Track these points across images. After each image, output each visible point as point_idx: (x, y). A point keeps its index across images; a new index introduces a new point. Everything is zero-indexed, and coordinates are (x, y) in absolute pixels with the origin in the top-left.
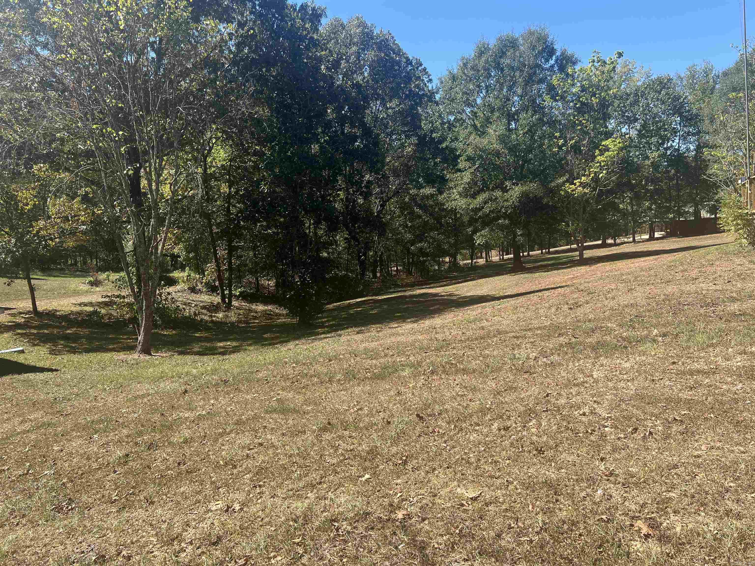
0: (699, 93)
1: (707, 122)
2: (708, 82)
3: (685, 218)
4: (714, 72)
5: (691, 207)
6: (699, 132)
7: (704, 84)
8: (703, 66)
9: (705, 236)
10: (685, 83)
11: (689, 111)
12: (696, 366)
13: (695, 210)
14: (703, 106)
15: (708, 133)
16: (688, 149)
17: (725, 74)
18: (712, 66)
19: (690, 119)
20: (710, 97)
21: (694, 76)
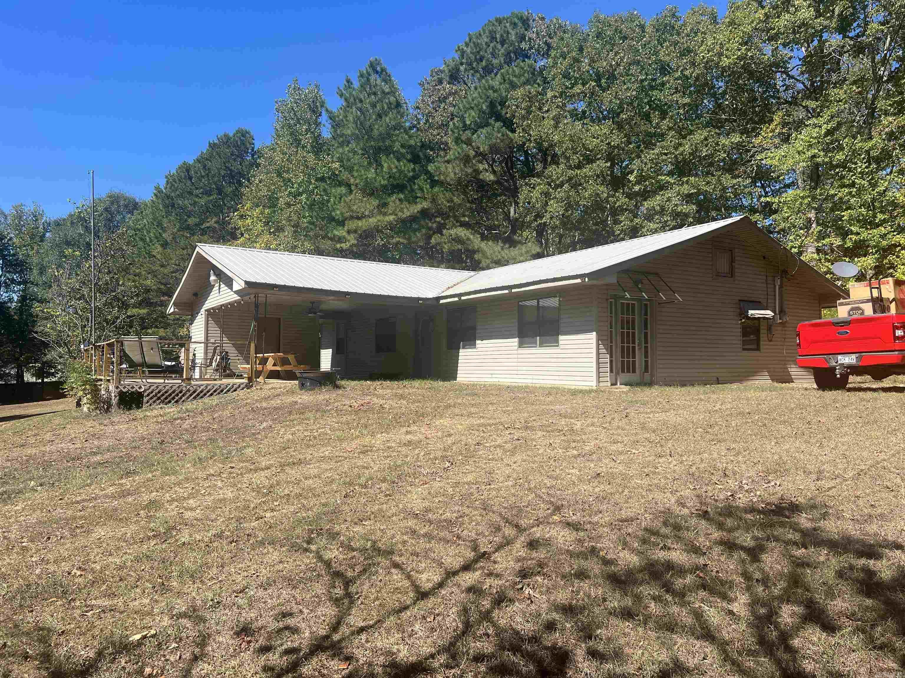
0: (27, 238)
1: (35, 272)
2: (38, 228)
3: (5, 381)
4: (44, 218)
5: (13, 368)
6: (25, 282)
7: (33, 228)
8: (32, 209)
9: (31, 404)
10: (9, 221)
11: (14, 255)
12: (79, 498)
13: (18, 372)
14: (31, 253)
15: (37, 285)
16: (11, 300)
17: (58, 224)
18: (43, 211)
19: (15, 265)
20: (40, 245)
21: (21, 217)
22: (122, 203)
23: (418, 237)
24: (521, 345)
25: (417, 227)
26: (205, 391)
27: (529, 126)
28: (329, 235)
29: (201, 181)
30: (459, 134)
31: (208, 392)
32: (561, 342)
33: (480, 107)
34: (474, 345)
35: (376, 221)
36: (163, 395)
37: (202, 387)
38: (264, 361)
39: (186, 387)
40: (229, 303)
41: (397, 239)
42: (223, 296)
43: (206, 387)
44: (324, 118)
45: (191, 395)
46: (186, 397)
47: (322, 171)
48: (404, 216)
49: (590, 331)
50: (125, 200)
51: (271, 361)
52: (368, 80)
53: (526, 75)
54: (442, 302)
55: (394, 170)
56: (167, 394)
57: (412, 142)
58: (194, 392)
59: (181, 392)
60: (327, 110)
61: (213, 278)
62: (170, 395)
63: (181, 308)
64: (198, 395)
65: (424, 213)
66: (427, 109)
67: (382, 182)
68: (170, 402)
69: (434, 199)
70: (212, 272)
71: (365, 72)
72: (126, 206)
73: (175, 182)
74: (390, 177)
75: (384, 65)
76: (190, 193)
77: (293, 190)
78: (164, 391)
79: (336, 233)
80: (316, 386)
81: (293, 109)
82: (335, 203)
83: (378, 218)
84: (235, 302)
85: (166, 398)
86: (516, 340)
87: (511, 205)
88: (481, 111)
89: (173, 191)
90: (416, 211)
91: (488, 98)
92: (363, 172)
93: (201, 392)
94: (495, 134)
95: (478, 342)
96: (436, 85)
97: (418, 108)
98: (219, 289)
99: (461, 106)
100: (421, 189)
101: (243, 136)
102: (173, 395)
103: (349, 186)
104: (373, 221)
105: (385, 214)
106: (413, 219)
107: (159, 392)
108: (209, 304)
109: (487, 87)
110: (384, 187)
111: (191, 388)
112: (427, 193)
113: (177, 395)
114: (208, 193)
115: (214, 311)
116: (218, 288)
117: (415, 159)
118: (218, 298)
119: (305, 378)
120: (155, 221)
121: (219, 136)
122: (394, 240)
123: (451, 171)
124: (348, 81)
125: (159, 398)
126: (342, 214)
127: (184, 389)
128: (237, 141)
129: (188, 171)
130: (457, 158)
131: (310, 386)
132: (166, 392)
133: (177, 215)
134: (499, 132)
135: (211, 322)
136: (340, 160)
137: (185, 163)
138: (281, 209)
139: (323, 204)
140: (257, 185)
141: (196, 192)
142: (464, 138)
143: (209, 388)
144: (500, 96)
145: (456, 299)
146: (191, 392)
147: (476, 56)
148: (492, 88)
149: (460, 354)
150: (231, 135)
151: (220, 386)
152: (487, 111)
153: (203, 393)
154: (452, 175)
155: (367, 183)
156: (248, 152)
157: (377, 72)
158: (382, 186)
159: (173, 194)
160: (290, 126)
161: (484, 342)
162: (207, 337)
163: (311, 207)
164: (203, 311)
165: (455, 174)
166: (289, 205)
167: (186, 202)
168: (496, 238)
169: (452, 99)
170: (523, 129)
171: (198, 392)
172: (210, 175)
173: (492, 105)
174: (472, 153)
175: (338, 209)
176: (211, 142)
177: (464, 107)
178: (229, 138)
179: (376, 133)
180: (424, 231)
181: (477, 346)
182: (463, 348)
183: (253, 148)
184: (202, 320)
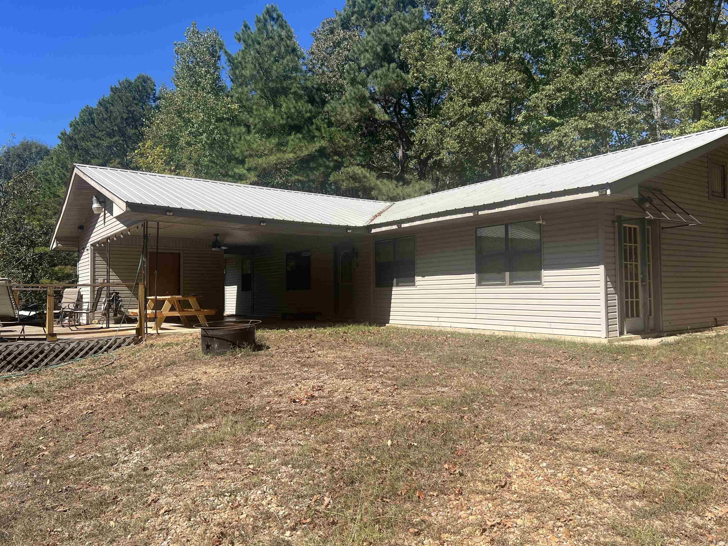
22: (34, 150)
23: (316, 175)
24: (479, 283)
25: (315, 165)
26: (76, 350)
27: (423, 66)
28: (230, 173)
29: (103, 123)
30: (355, 75)
31: (81, 350)
32: (544, 279)
33: (374, 49)
34: (412, 283)
35: (275, 158)
36: (15, 358)
37: (72, 345)
38: (159, 305)
39: (49, 345)
40: (115, 235)
41: (296, 177)
42: (109, 227)
43: (79, 344)
44: (223, 62)
45: (57, 356)
46: (49, 359)
47: (221, 112)
48: (303, 155)
49: (597, 264)
50: (37, 147)
51: (167, 306)
52: (265, 25)
53: (417, 20)
54: (373, 231)
55: (293, 110)
56: (21, 357)
57: (309, 84)
58: (62, 351)
59: (42, 352)
60: (226, 52)
61: (95, 205)
62: (26, 357)
63: (64, 242)
64: (67, 355)
65: (322, 152)
66: (322, 53)
67: (281, 122)
68: (26, 366)
69: (331, 138)
70: (94, 198)
71: (262, 17)
72: (38, 153)
73: (79, 125)
74: (288, 117)
75: (280, 12)
76: (93, 136)
77: (193, 130)
78: (16, 353)
79: (237, 171)
80: (228, 348)
81: (192, 51)
82: (235, 141)
83: (278, 155)
84: (122, 232)
85: (20, 362)
86: (474, 276)
87: (399, 148)
88: (376, 54)
89: (76, 134)
90: (314, 149)
91: (382, 41)
92: (262, 111)
93: (72, 350)
94: (390, 75)
95: (417, 278)
96: (328, 35)
97: (313, 53)
98: (105, 218)
99: (355, 49)
100: (318, 129)
101: (145, 82)
102: (30, 357)
103: (248, 126)
104: (273, 159)
105: (284, 152)
106: (311, 158)
107: (9, 354)
108: (95, 238)
109: (380, 31)
110: (283, 127)
111: (57, 347)
112: (325, 132)
113: (36, 357)
114: (111, 135)
115: (100, 246)
116: (103, 218)
117: (312, 101)
118: (103, 230)
119: (212, 337)
120: (59, 162)
121: (120, 82)
122: (293, 178)
123: (347, 110)
124: (246, 26)
125: (9, 363)
126: (242, 152)
127: (46, 348)
128: (138, 86)
129: (91, 114)
130: (353, 98)
131: (219, 348)
132: (20, 354)
133: (80, 156)
134: (394, 72)
135: (99, 258)
136: (240, 100)
137: (87, 107)
138: (182, 149)
139: (222, 143)
140: (158, 124)
141: (99, 134)
142: (359, 79)
143: (82, 344)
144: (394, 40)
145: (395, 227)
146: (56, 352)
147: (367, 5)
148: (385, 32)
149: (393, 292)
150: (133, 81)
151: (98, 342)
152: (381, 54)
153: (74, 352)
154: (348, 115)
155: (265, 122)
156: (149, 98)
157: (273, 19)
158: (280, 125)
159: (76, 137)
160: (189, 69)
161: (426, 278)
162: (94, 276)
163: (211, 146)
164: (89, 245)
165: (351, 113)
166: (189, 144)
167: (89, 144)
168: (389, 177)
169: (346, 43)
170: (417, 70)
171: (66, 351)
172: (112, 118)
173: (385, 48)
174: (367, 94)
175: (238, 147)
176: (113, 86)
177: (359, 50)
178: (131, 83)
179: (274, 74)
180: (322, 169)
181: (417, 283)
182: (397, 285)
183: (154, 94)
184: (87, 256)
